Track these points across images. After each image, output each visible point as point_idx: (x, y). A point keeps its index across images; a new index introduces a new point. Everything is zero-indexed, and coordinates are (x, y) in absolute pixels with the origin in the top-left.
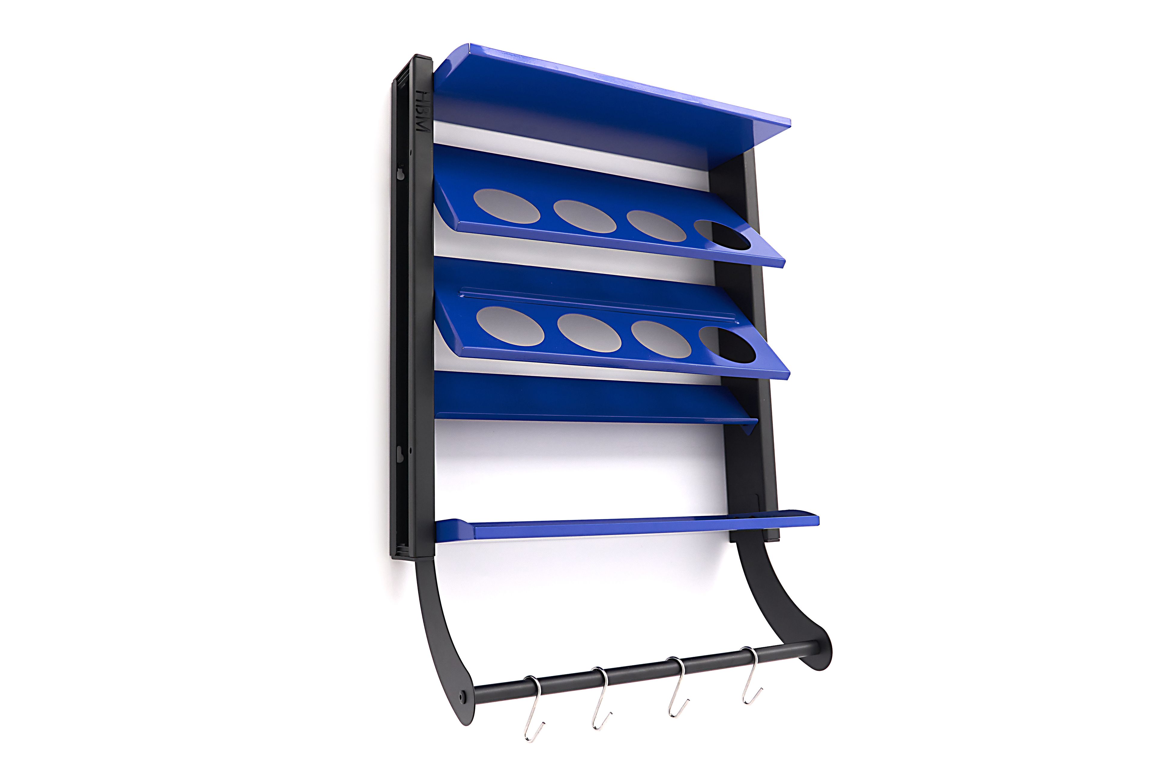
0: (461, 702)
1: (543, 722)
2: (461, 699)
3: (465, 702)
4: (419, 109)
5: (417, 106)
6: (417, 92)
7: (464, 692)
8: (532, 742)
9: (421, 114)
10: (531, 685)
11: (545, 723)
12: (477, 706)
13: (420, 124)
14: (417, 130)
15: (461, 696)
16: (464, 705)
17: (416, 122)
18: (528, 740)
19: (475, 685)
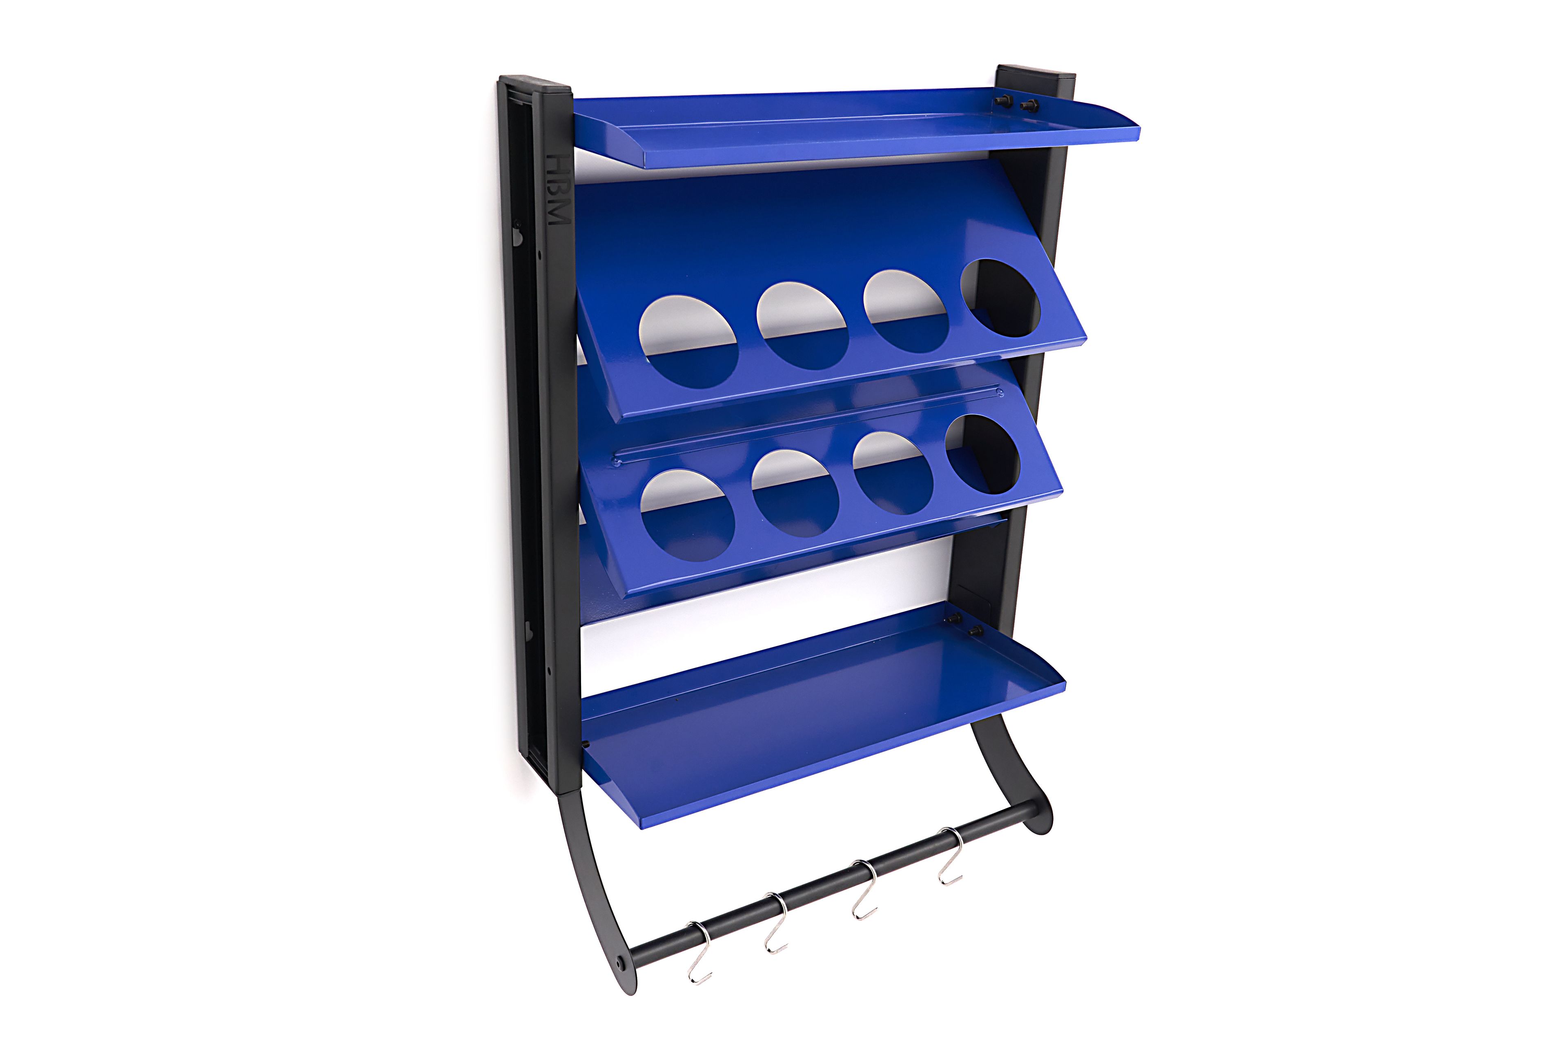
0: (619, 969)
2: (619, 966)
3: (624, 969)
4: (554, 187)
5: (549, 182)
6: (548, 157)
7: (620, 958)
9: (555, 194)
13: (556, 212)
14: (550, 223)
15: (618, 963)
16: (624, 972)
17: (549, 209)
19: (629, 947)
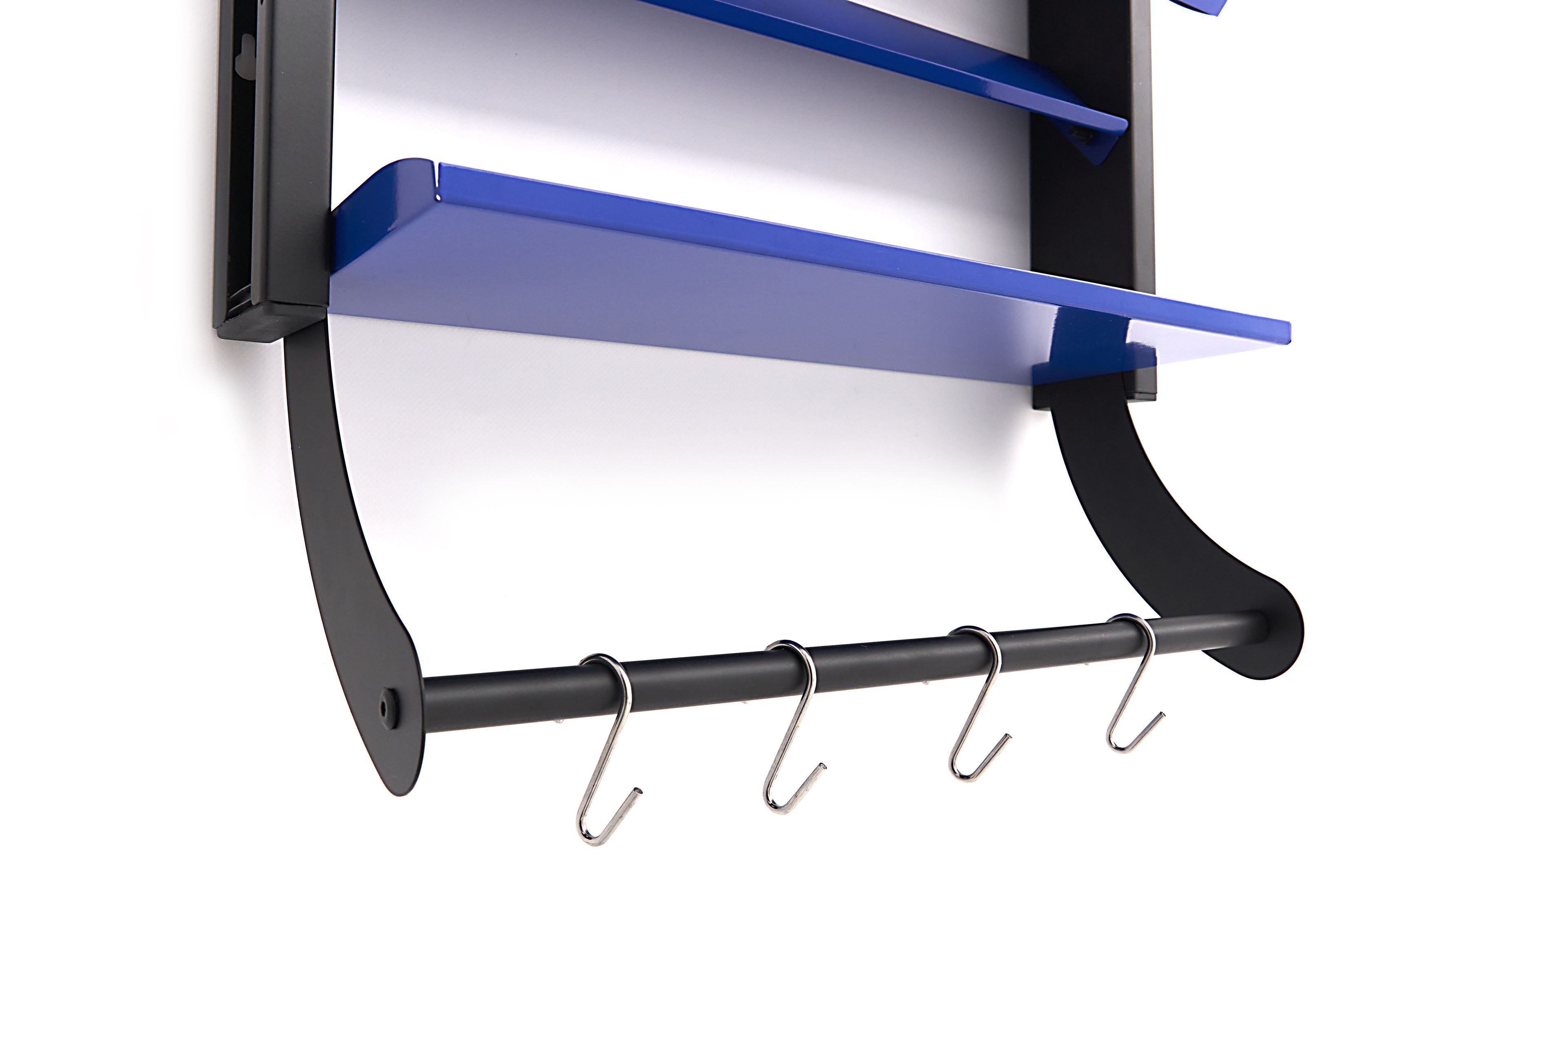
0: (384, 722)
1: (635, 789)
2: (383, 714)
3: (395, 726)
7: (394, 693)
8: (600, 844)
10: (601, 681)
11: (641, 792)
12: (429, 736)
15: (383, 704)
16: (393, 731)
18: (590, 838)
19: (426, 674)
